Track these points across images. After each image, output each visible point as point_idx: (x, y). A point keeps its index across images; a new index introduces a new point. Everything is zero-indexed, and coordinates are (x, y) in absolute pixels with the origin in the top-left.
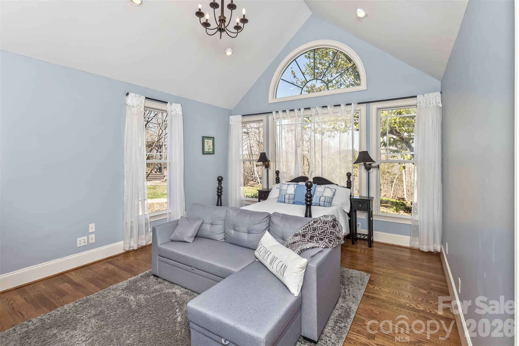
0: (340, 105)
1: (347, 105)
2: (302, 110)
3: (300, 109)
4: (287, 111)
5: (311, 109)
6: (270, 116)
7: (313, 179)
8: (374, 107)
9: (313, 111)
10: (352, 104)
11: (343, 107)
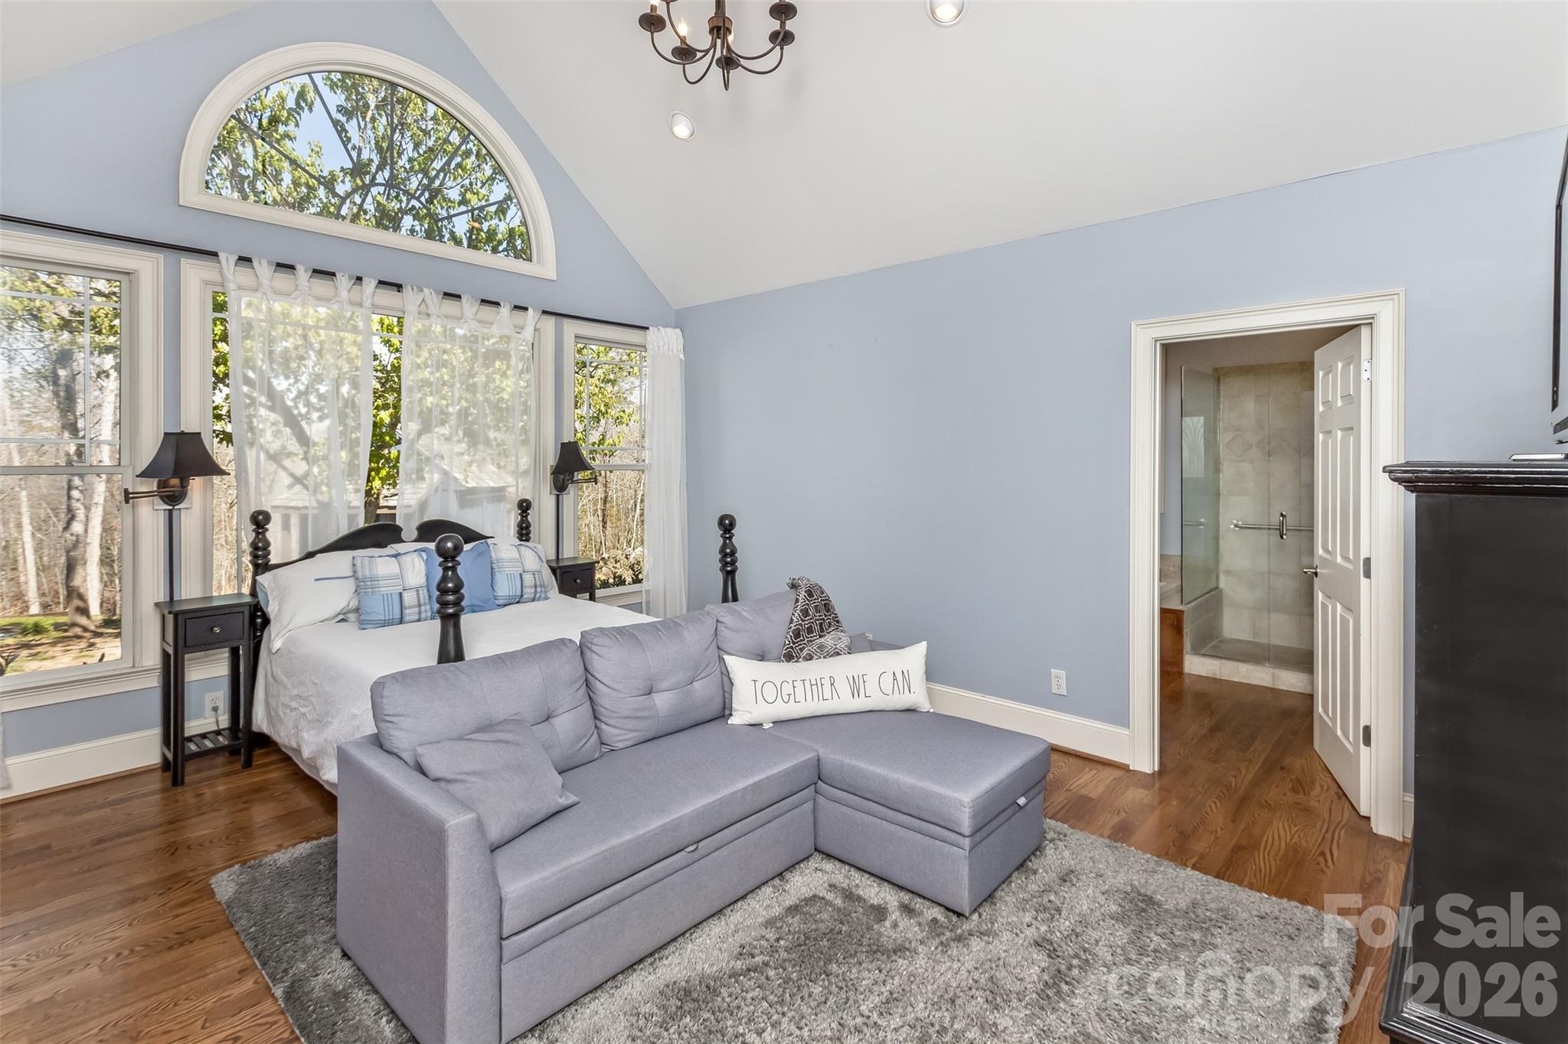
0: (497, 304)
1: (516, 307)
2: (370, 285)
3: (359, 279)
4: (300, 269)
5: (407, 290)
6: (188, 266)
7: (417, 529)
8: (571, 328)
9: (410, 299)
10: (530, 310)
11: (505, 310)
